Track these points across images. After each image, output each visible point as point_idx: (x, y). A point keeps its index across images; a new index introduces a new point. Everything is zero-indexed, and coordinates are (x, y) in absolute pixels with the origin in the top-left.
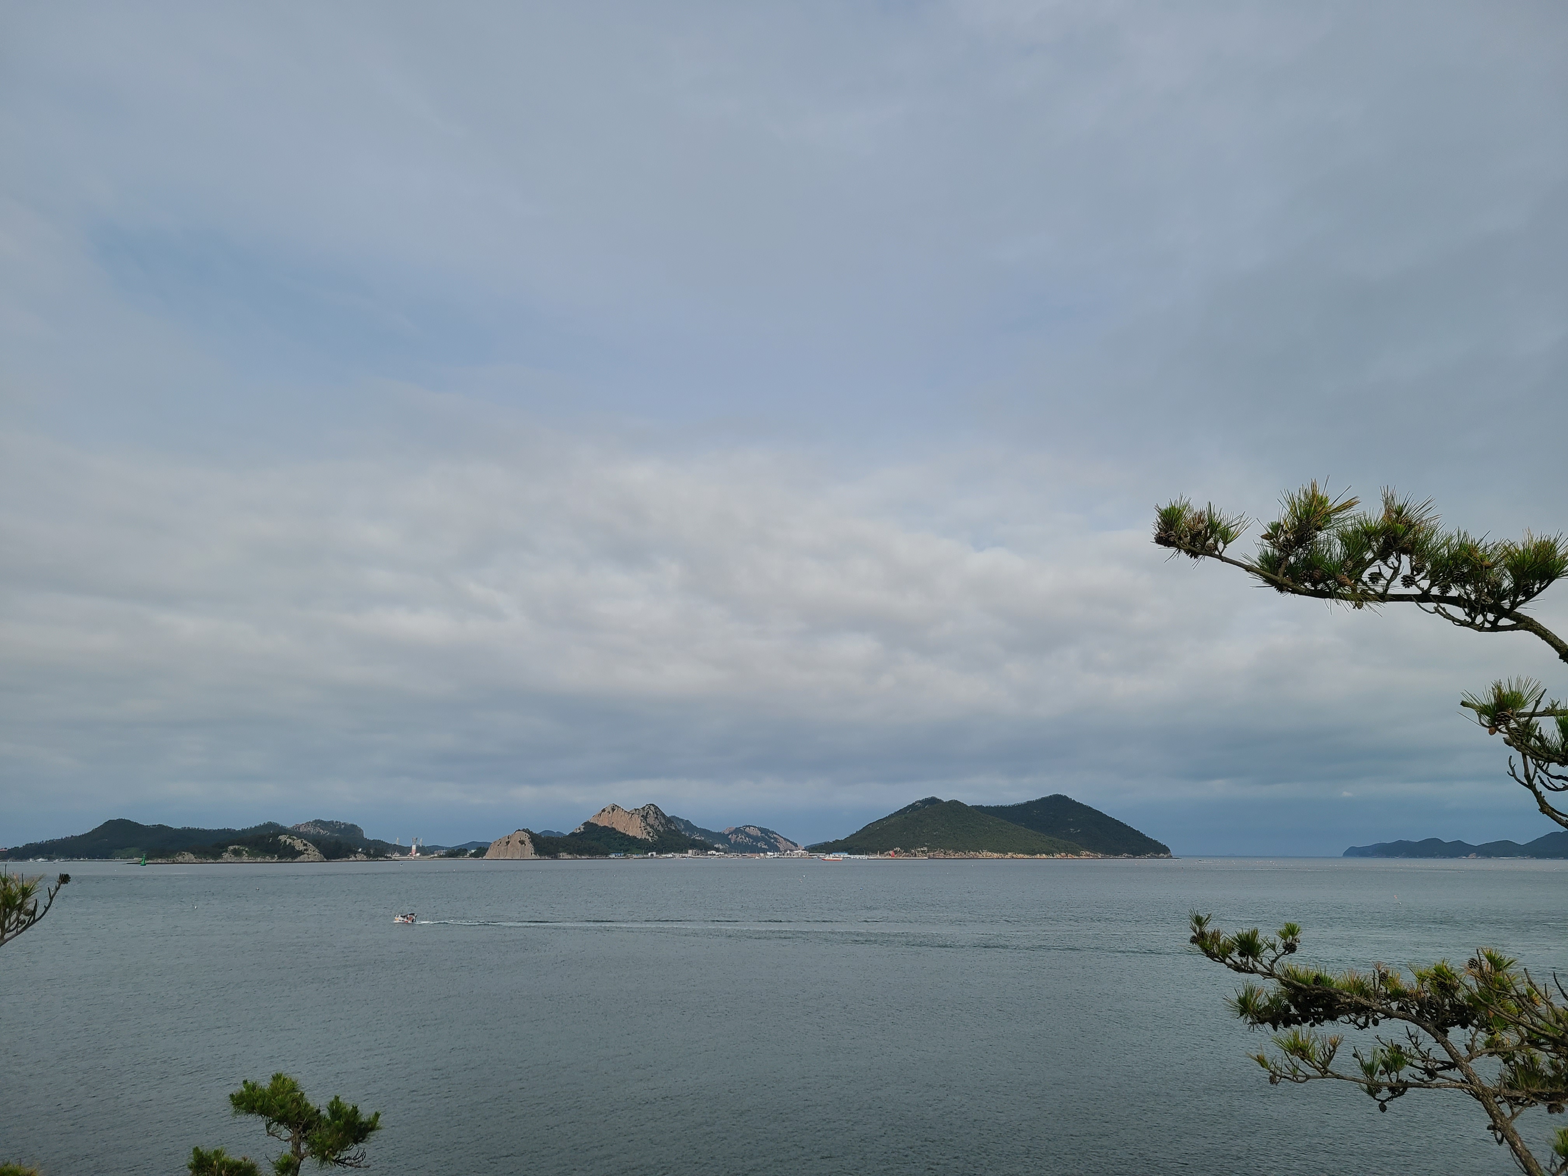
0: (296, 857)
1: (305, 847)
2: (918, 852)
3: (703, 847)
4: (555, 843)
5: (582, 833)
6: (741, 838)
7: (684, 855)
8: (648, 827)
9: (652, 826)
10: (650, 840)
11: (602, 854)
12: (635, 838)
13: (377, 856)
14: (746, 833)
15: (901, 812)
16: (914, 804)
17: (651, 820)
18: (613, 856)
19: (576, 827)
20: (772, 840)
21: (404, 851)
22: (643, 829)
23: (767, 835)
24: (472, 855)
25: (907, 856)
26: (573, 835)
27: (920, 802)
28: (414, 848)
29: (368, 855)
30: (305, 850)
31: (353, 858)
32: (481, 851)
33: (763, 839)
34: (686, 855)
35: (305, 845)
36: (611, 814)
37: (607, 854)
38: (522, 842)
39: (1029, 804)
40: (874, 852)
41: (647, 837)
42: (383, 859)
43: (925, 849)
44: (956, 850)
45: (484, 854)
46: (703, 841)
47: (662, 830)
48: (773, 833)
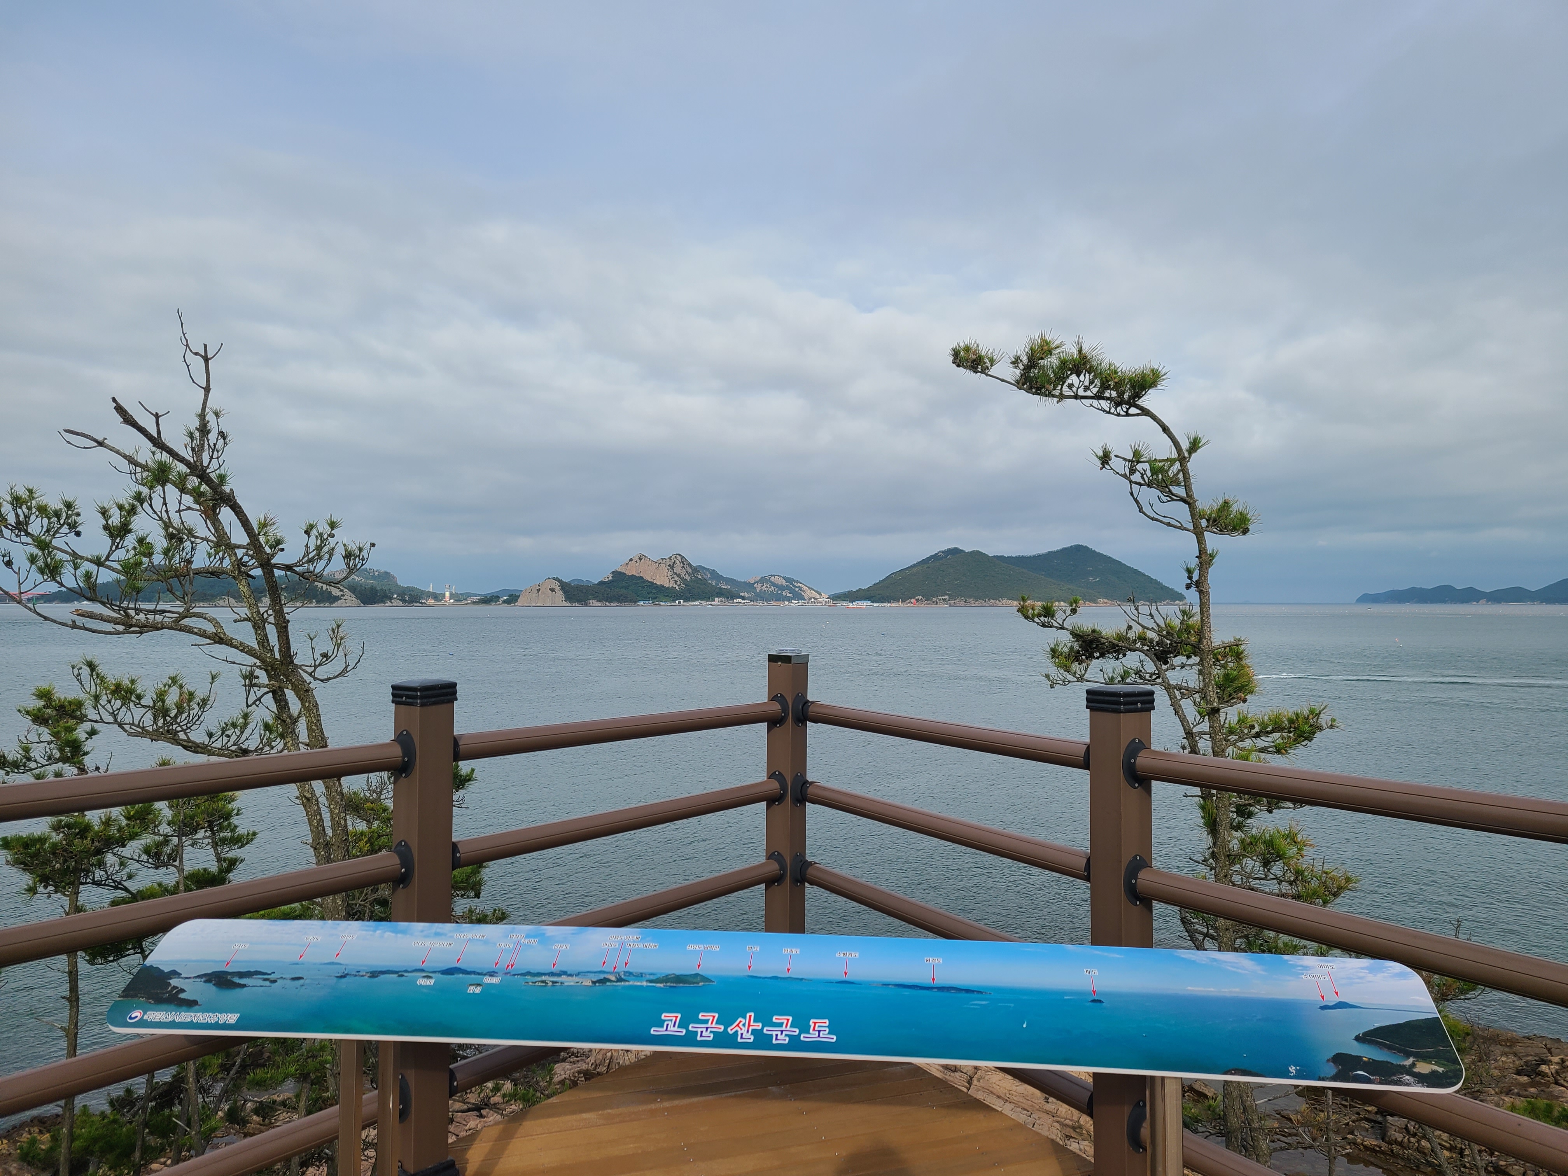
0: (334, 602)
1: (342, 593)
2: (940, 600)
3: (729, 596)
4: (584, 591)
5: (611, 582)
6: (766, 587)
7: (710, 603)
8: (675, 576)
9: (679, 576)
10: (677, 588)
11: (631, 601)
12: (663, 586)
13: (412, 602)
14: (771, 582)
15: (923, 562)
16: (936, 554)
17: (678, 569)
18: (641, 603)
19: (605, 575)
20: (797, 589)
21: (438, 597)
22: (670, 577)
23: (791, 584)
24: (504, 602)
25: (929, 604)
26: (602, 583)
27: (942, 552)
28: (447, 594)
29: (403, 600)
30: (342, 595)
31: (389, 604)
32: (513, 598)
33: (788, 588)
34: (713, 603)
35: (342, 591)
36: (637, 564)
37: (635, 602)
38: (552, 590)
39: (1050, 554)
40: (897, 600)
41: (675, 586)
42: (418, 604)
43: (947, 597)
44: (977, 599)
45: (516, 601)
46: (729, 589)
47: (688, 579)
48: (797, 582)
